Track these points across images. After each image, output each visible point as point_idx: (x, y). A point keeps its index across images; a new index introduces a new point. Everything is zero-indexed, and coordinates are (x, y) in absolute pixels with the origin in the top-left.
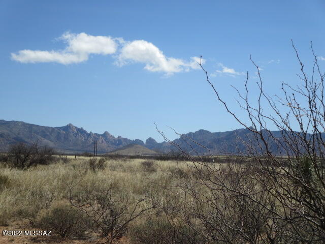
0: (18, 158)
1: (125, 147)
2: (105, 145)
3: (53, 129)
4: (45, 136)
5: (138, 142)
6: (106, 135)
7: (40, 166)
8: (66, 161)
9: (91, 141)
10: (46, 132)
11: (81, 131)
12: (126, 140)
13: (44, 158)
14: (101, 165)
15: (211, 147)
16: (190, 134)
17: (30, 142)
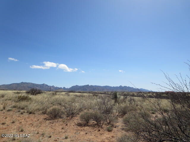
0: (32, 92)
1: (58, 89)
2: (53, 89)
3: (39, 85)
4: (37, 86)
5: (61, 88)
6: (53, 86)
7: (39, 94)
8: (45, 93)
9: (49, 87)
10: (37, 85)
11: (47, 85)
12: (58, 87)
13: (39, 92)
15: (79, 89)
16: (74, 86)
17: (35, 88)
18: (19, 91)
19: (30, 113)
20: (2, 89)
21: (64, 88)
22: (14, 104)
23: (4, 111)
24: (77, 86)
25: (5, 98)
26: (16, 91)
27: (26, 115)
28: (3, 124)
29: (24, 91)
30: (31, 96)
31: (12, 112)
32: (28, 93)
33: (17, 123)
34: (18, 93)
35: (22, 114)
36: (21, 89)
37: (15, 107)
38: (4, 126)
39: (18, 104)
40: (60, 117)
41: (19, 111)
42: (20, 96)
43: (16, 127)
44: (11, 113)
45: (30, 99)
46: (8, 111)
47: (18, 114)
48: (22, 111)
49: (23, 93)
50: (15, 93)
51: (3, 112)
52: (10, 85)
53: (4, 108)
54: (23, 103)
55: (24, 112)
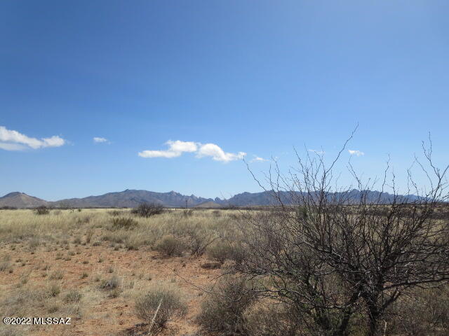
0: (143, 210)
1: (203, 202)
2: (192, 202)
3: (163, 194)
4: (158, 198)
5: (210, 200)
6: (192, 196)
8: (170, 212)
9: (184, 200)
10: (158, 195)
11: (179, 195)
13: (158, 211)
14: (190, 214)
15: (250, 201)
16: (239, 195)
17: (150, 202)
18: (117, 210)
19: (131, 248)
20: (88, 206)
21: (217, 199)
22: (105, 234)
23: (88, 245)
24: (245, 193)
25: (92, 223)
26: (113, 210)
27: (123, 251)
28: (85, 263)
29: (129, 210)
30: (137, 219)
31: (101, 247)
32: (135, 212)
33: (106, 262)
34: (116, 214)
35: (116, 249)
36: (125, 205)
37: (106, 239)
38: (86, 266)
39: (112, 234)
40: (180, 255)
41: (112, 246)
42: (118, 220)
43: (103, 267)
44: (99, 248)
45: (136, 224)
46: (94, 245)
47: (109, 250)
48: (118, 245)
49: (126, 214)
50: (110, 213)
51: (85, 247)
52: (104, 196)
53: (88, 241)
54: (121, 233)
55: (121, 247)
